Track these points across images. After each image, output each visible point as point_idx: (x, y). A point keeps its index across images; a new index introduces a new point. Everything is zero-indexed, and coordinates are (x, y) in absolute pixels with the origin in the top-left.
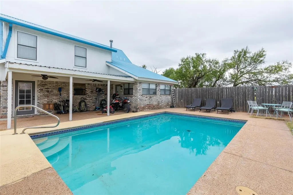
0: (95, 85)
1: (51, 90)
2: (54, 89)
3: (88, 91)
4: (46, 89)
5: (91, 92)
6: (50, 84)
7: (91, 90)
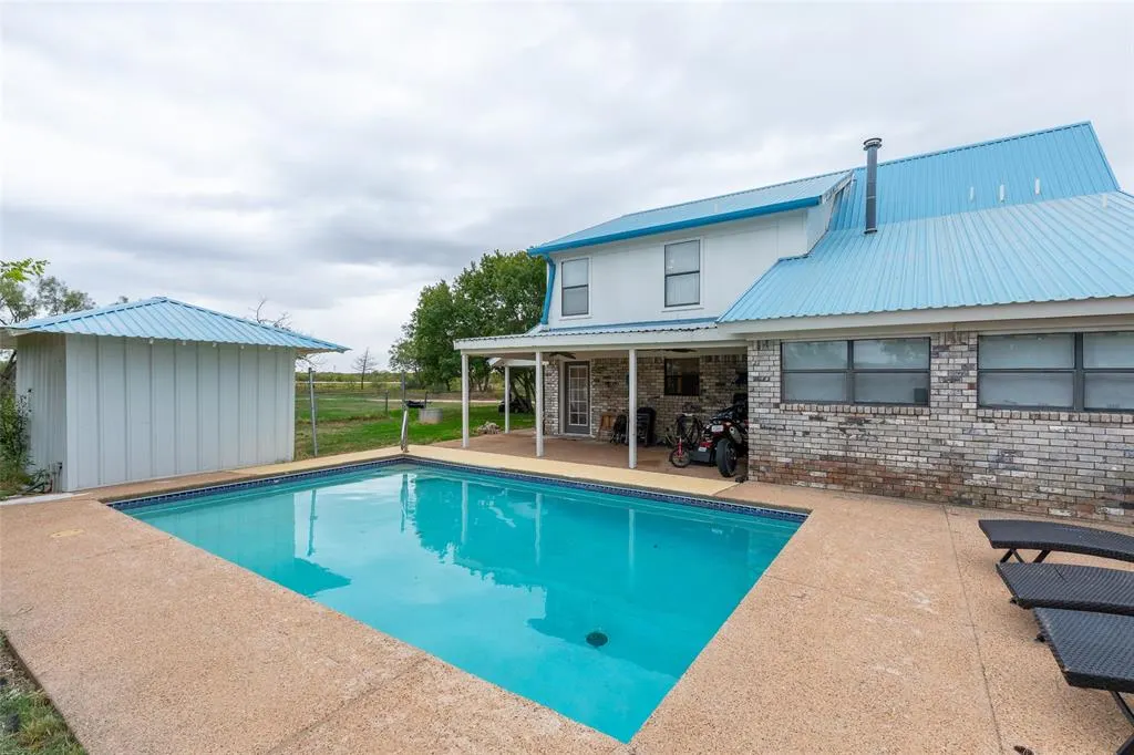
0: (735, 362)
1: (613, 381)
2: (619, 377)
3: (708, 383)
4: (605, 377)
5: (717, 384)
6: (612, 365)
7: (717, 377)
